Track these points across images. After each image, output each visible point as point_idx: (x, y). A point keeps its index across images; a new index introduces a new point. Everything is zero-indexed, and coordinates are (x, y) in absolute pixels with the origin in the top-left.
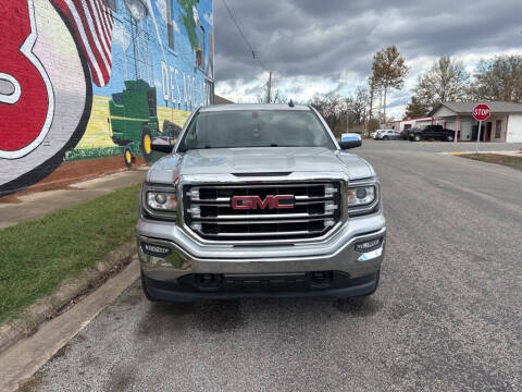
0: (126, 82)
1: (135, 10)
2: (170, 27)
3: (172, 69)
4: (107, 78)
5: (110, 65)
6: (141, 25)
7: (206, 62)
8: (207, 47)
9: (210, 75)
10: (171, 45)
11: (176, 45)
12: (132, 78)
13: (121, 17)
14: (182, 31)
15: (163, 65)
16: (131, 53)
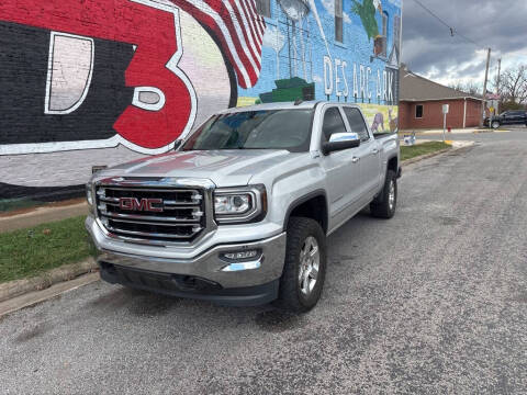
0: (277, 82)
1: (292, 12)
2: (338, 20)
3: (338, 62)
4: (254, 80)
5: (259, 67)
6: (299, 25)
7: (389, 49)
8: (392, 32)
9: (394, 62)
10: (339, 37)
11: (345, 37)
12: (285, 76)
13: (275, 21)
14: (354, 22)
15: (326, 59)
16: (285, 53)
